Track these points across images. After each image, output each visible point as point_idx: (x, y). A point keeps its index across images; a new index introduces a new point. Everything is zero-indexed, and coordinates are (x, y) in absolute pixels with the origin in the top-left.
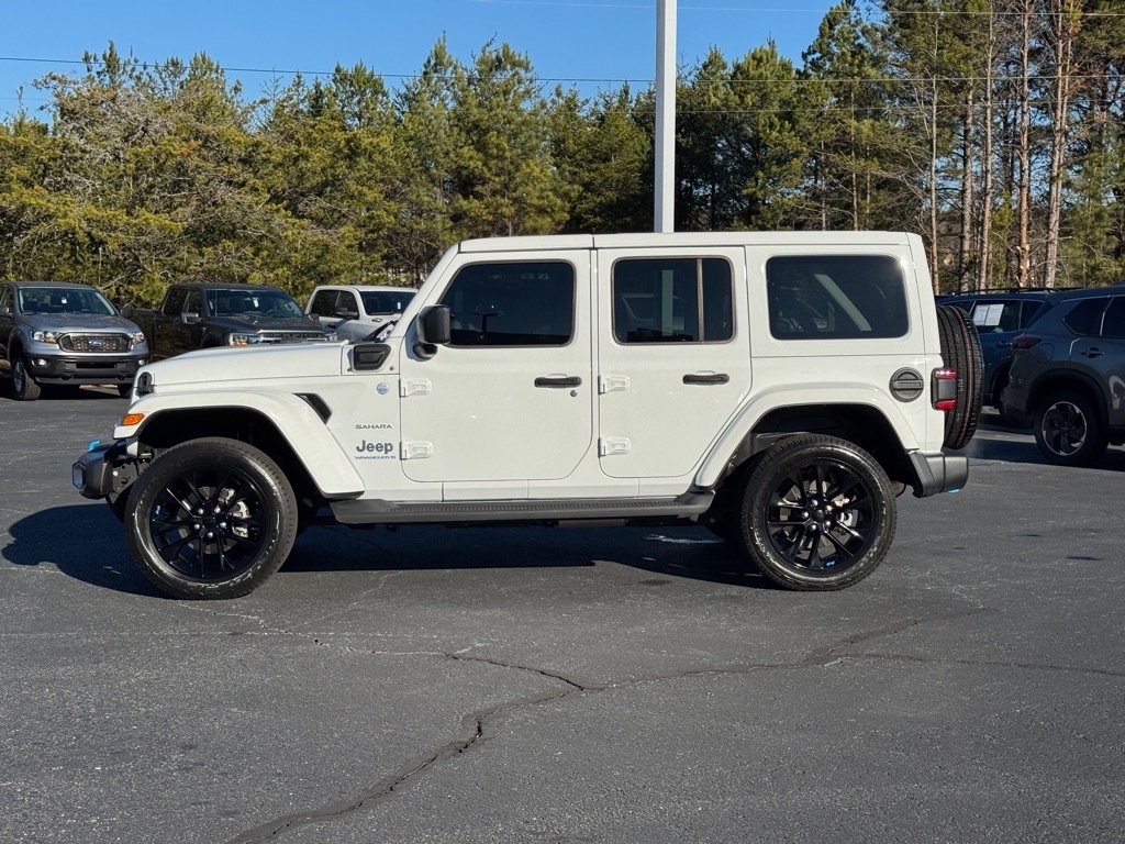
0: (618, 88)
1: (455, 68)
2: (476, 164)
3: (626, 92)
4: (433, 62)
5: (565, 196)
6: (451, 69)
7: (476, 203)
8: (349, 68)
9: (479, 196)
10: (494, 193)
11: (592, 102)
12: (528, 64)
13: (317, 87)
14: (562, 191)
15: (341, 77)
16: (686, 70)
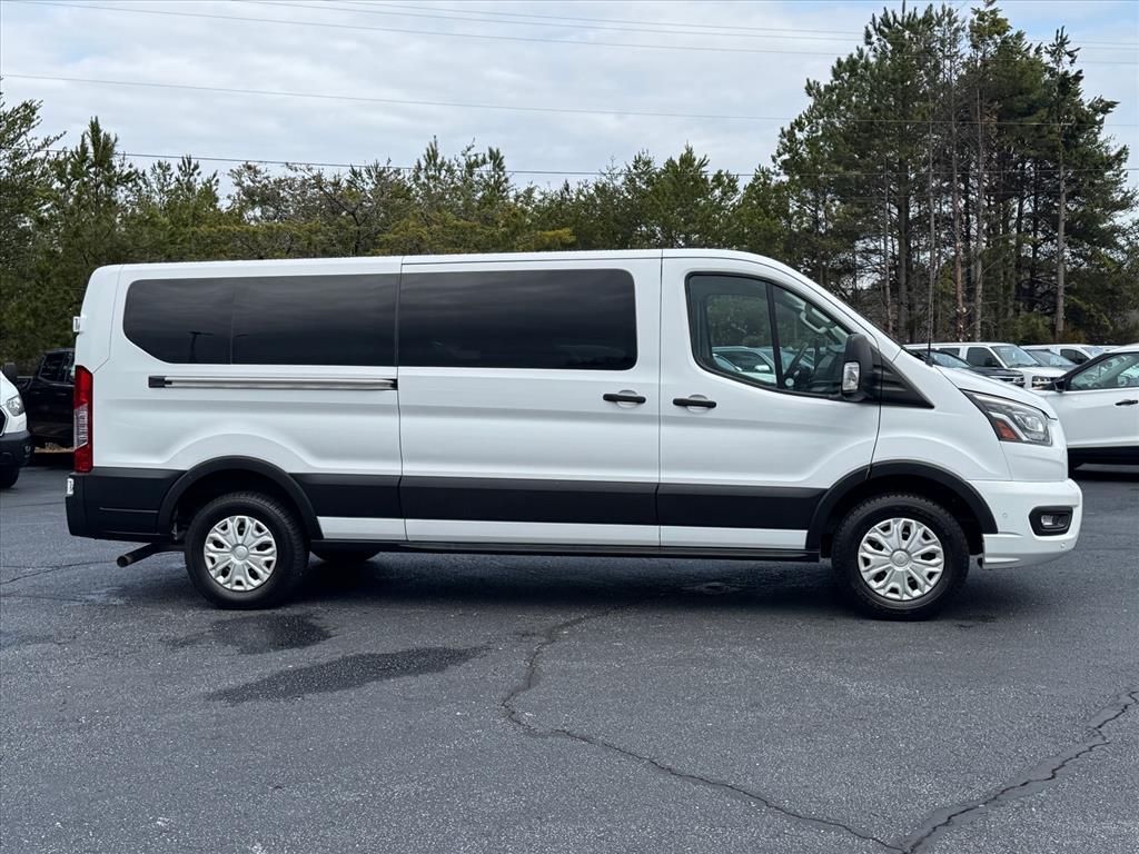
16: (616, 171)
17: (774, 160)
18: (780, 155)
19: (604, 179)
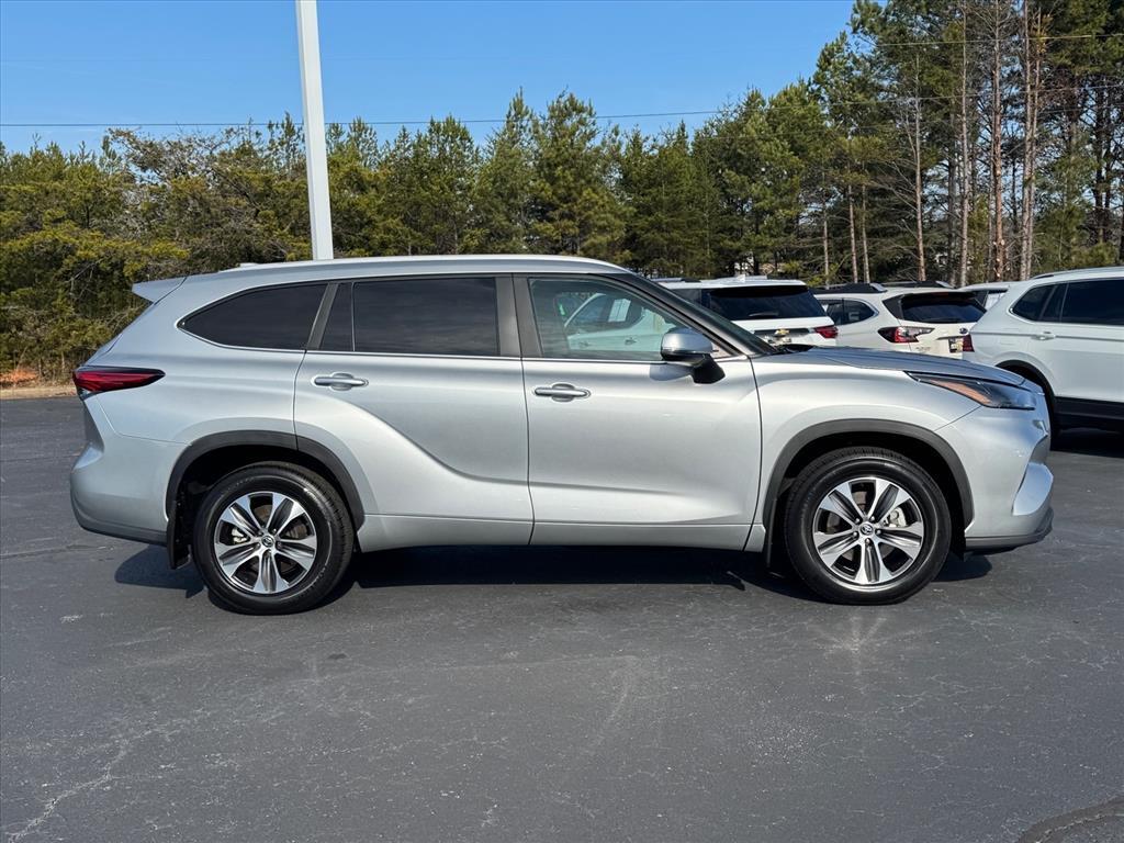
1: (531, 116)
2: (548, 193)
4: (513, 113)
5: (622, 216)
6: (528, 116)
7: (549, 225)
8: (441, 119)
9: (551, 220)
10: (562, 216)
11: (651, 138)
12: (591, 109)
13: (419, 137)
14: (619, 213)
15: (435, 128)
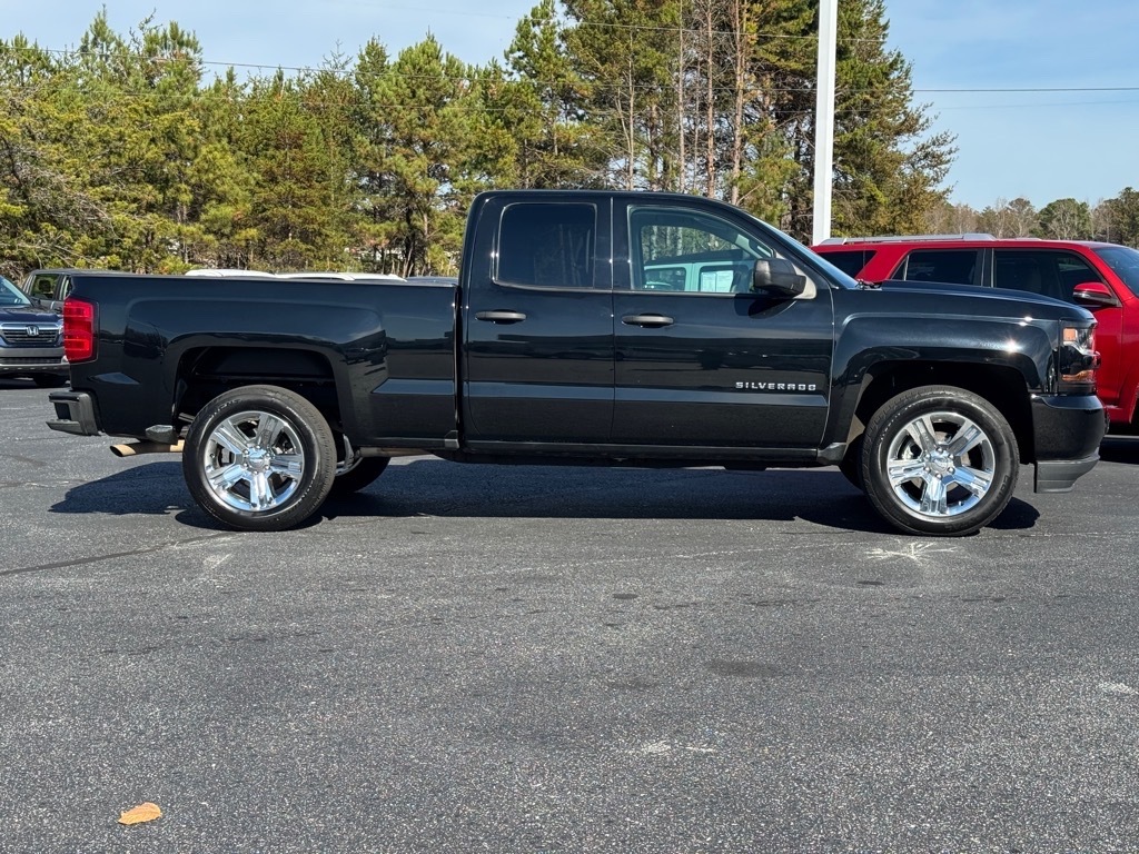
0: (272, 74)
3: (281, 79)
4: (91, 37)
6: (113, 44)
12: (197, 44)
16: (342, 61)
17: (507, 57)
18: (512, 51)
19: (328, 67)
